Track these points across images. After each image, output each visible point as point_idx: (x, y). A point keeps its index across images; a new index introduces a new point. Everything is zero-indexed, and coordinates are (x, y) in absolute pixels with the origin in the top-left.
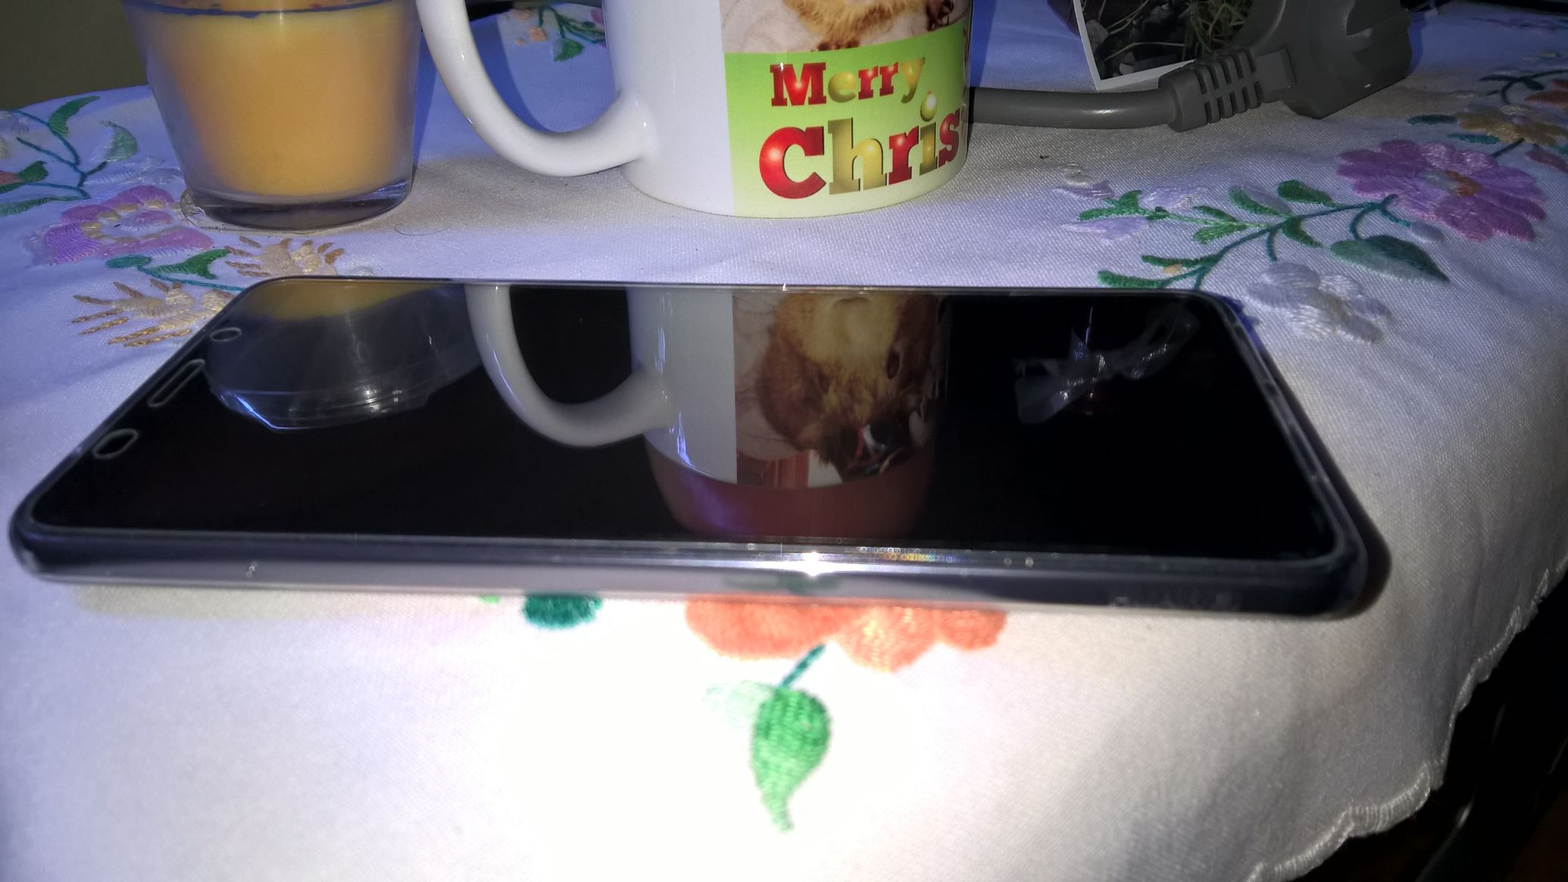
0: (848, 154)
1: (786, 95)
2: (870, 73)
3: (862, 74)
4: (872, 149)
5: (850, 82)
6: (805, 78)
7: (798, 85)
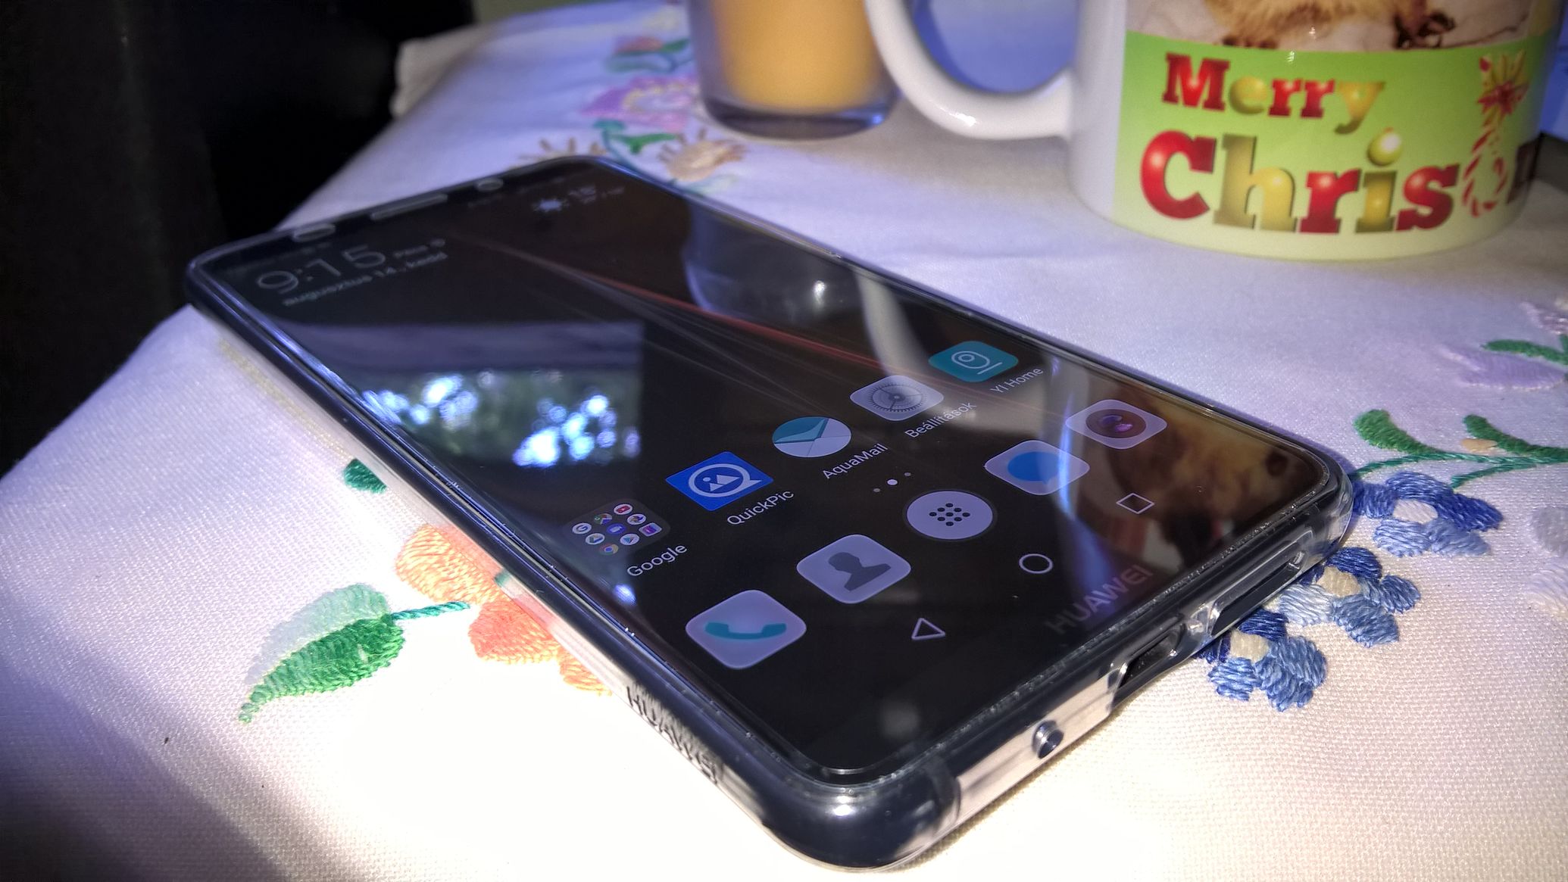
0: (1243, 181)
1: (1179, 91)
2: (1289, 86)
3: (1277, 85)
4: (1280, 182)
5: (1259, 92)
6: (1202, 75)
7: (1194, 82)
